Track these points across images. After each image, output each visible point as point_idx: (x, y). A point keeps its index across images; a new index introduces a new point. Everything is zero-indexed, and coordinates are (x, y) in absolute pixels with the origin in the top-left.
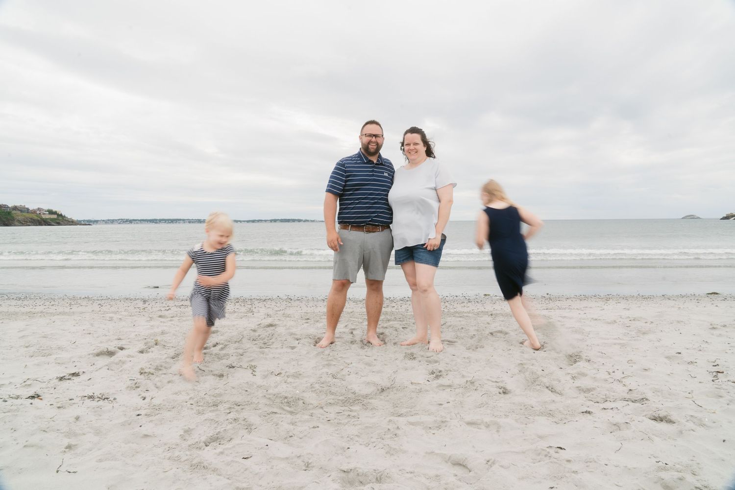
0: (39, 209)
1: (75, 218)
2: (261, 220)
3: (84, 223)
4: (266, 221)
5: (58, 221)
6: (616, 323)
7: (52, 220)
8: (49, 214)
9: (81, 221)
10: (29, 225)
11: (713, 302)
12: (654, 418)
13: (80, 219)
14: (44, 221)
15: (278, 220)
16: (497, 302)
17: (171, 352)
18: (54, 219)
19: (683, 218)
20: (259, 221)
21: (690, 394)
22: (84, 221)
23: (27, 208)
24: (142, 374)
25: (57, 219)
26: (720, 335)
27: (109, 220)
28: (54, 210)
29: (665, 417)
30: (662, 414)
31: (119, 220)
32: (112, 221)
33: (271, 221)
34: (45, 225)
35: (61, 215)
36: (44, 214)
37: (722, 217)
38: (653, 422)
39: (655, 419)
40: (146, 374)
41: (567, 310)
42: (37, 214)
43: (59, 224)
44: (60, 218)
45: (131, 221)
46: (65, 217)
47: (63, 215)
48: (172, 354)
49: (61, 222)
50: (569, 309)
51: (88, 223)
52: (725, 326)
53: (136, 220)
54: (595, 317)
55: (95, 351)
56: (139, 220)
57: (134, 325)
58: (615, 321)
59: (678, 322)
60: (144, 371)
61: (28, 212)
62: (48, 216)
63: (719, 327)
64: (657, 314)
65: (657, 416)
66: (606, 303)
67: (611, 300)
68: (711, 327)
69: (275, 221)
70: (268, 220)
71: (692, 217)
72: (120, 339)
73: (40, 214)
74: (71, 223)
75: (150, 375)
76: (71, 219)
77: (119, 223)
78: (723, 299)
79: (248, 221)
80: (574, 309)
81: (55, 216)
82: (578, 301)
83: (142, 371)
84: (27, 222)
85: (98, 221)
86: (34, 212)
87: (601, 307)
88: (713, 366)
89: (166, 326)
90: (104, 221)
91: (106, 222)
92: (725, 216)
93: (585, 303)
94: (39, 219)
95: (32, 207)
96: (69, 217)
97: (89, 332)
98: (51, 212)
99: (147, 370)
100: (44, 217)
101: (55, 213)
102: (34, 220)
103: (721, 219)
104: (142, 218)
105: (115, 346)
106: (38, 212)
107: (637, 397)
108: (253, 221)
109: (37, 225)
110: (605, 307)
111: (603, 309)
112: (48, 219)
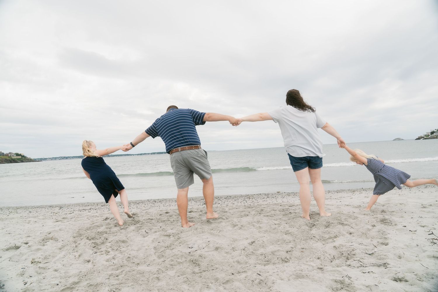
0: (10, 153)
1: (32, 158)
2: (146, 154)
3: (38, 160)
4: (148, 154)
5: (22, 160)
6: (361, 207)
7: (18, 159)
8: (16, 156)
9: (36, 159)
10: (4, 163)
11: (419, 190)
12: (394, 279)
13: (36, 158)
14: (13, 160)
15: (156, 153)
16: (286, 197)
17: (60, 244)
18: (20, 159)
19: (393, 140)
20: (144, 154)
21: (417, 257)
22: (38, 159)
23: (2, 153)
24: (32, 263)
25: (22, 159)
26: (429, 212)
27: (53, 158)
28: (19, 153)
29: (403, 278)
30: (400, 276)
31: (59, 157)
32: (55, 159)
33: (152, 154)
34: (14, 163)
35: (24, 156)
36: (13, 156)
37: (416, 139)
38: (395, 283)
39: (396, 280)
40: (35, 263)
41: (329, 200)
42: (9, 156)
43: (22, 161)
44: (23, 158)
45: (67, 158)
46: (26, 157)
47: (25, 156)
48: (60, 246)
49: (24, 160)
50: (330, 199)
51: (40, 160)
52: (431, 205)
53: (70, 157)
54: (347, 204)
55: (6, 247)
56: (71, 157)
57: (43, 226)
58: (360, 206)
59: (401, 204)
60: (34, 261)
61: (3, 155)
62: (15, 157)
63: (427, 206)
64: (386, 199)
65: (396, 277)
66: (353, 193)
67: (356, 192)
68: (422, 206)
69: (154, 153)
70: (150, 153)
71: (399, 139)
72: (29, 237)
73: (11, 156)
74: (30, 160)
75: (38, 264)
76: (29, 158)
77: (59, 159)
78: (425, 187)
79: (138, 155)
80: (333, 199)
81: (20, 157)
82: (336, 193)
83: (33, 261)
84: (2, 161)
85: (47, 158)
86: (7, 155)
87: (350, 197)
88: (429, 234)
89: (65, 225)
90: (50, 158)
91: (52, 159)
92: (418, 138)
93: (340, 195)
94: (10, 159)
95: (5, 152)
96: (28, 157)
97: (9, 233)
98: (17, 155)
99: (36, 260)
100: (13, 158)
101: (20, 155)
102: (7, 160)
103: (416, 140)
104: (74, 156)
105: (22, 242)
106: (9, 155)
107: (381, 263)
108: (141, 154)
109: (9, 163)
110: (353, 196)
111: (352, 198)
112: (15, 159)
